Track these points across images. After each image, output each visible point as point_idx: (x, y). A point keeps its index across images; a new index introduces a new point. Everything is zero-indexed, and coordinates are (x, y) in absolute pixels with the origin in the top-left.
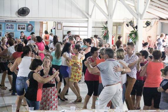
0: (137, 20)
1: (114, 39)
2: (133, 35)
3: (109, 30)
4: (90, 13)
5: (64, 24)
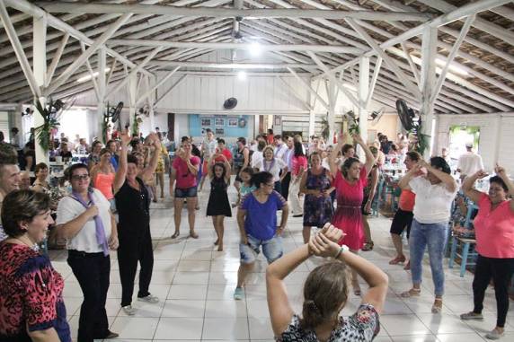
0: (360, 109)
1: (336, 136)
2: (354, 131)
3: (330, 124)
4: (312, 105)
5: (283, 118)
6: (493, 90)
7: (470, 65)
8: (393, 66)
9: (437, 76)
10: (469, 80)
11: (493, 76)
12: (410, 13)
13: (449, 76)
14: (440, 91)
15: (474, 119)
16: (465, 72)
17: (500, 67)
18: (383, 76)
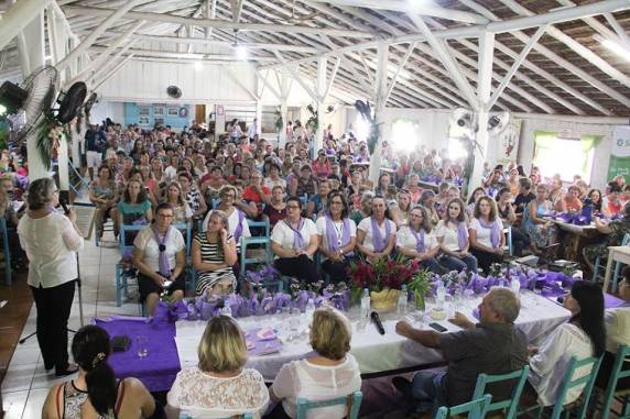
0: (318, 104)
2: (313, 123)
3: (283, 115)
4: (259, 95)
5: (226, 108)
6: (429, 90)
7: (411, 70)
8: (351, 66)
9: (389, 79)
10: (411, 81)
11: (428, 80)
12: (370, 32)
13: (398, 79)
14: (391, 90)
15: (414, 112)
16: (408, 75)
17: (433, 74)
18: (341, 75)
